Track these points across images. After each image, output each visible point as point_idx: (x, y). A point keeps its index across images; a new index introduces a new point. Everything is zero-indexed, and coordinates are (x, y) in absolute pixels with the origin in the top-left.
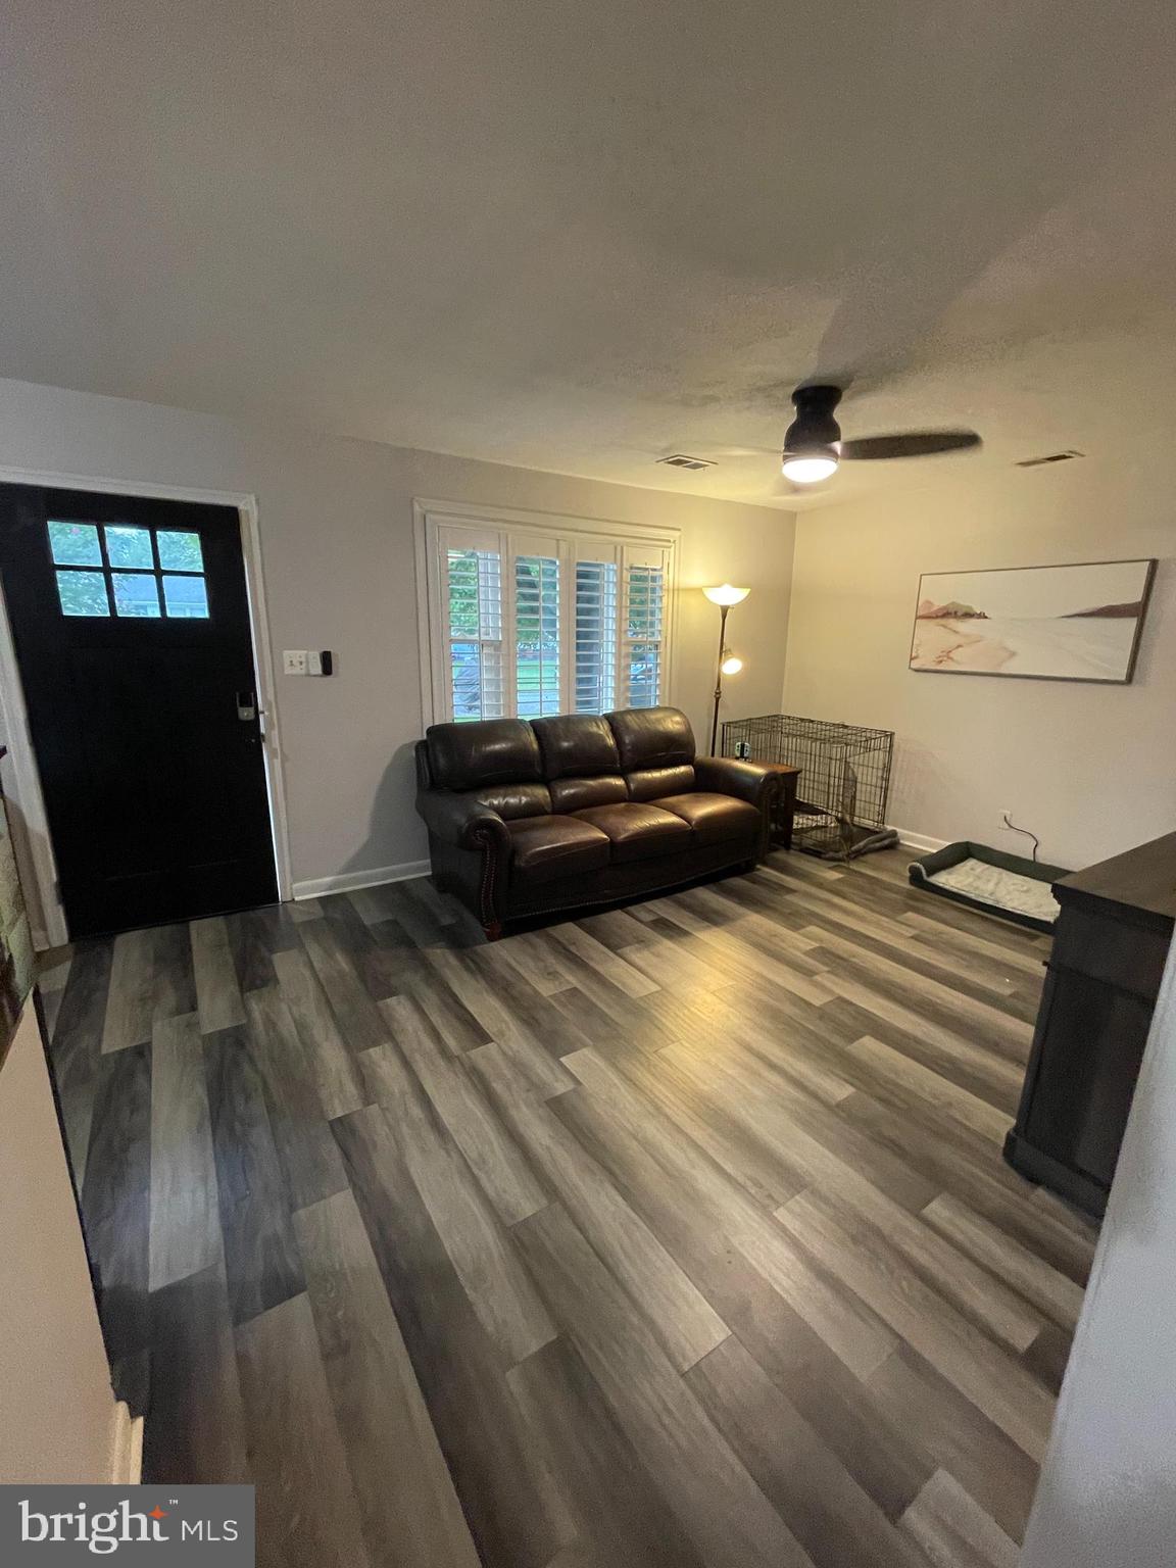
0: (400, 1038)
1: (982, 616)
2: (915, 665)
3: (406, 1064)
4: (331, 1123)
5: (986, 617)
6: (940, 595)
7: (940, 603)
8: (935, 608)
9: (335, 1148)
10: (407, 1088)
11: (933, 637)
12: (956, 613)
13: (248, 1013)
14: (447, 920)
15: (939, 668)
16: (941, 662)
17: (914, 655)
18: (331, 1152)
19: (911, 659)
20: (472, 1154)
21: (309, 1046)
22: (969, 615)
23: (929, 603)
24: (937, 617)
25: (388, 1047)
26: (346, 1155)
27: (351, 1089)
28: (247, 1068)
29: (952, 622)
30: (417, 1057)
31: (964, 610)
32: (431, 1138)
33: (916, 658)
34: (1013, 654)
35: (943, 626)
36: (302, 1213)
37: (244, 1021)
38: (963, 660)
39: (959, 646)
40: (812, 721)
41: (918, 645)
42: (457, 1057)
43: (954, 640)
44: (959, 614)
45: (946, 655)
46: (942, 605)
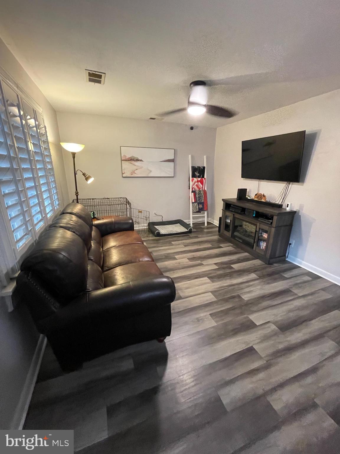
1: (141, 161)
2: (124, 175)
5: (142, 161)
6: (128, 153)
7: (128, 156)
8: (127, 158)
11: (128, 167)
12: (134, 159)
15: (132, 176)
16: (132, 174)
17: (123, 172)
19: (123, 174)
22: (138, 160)
23: (125, 156)
24: (129, 160)
25: (269, 398)
29: (133, 162)
33: (124, 173)
34: (151, 171)
35: (130, 163)
38: (138, 173)
39: (137, 169)
41: (123, 169)
43: (135, 168)
44: (135, 160)
45: (133, 172)
46: (129, 157)
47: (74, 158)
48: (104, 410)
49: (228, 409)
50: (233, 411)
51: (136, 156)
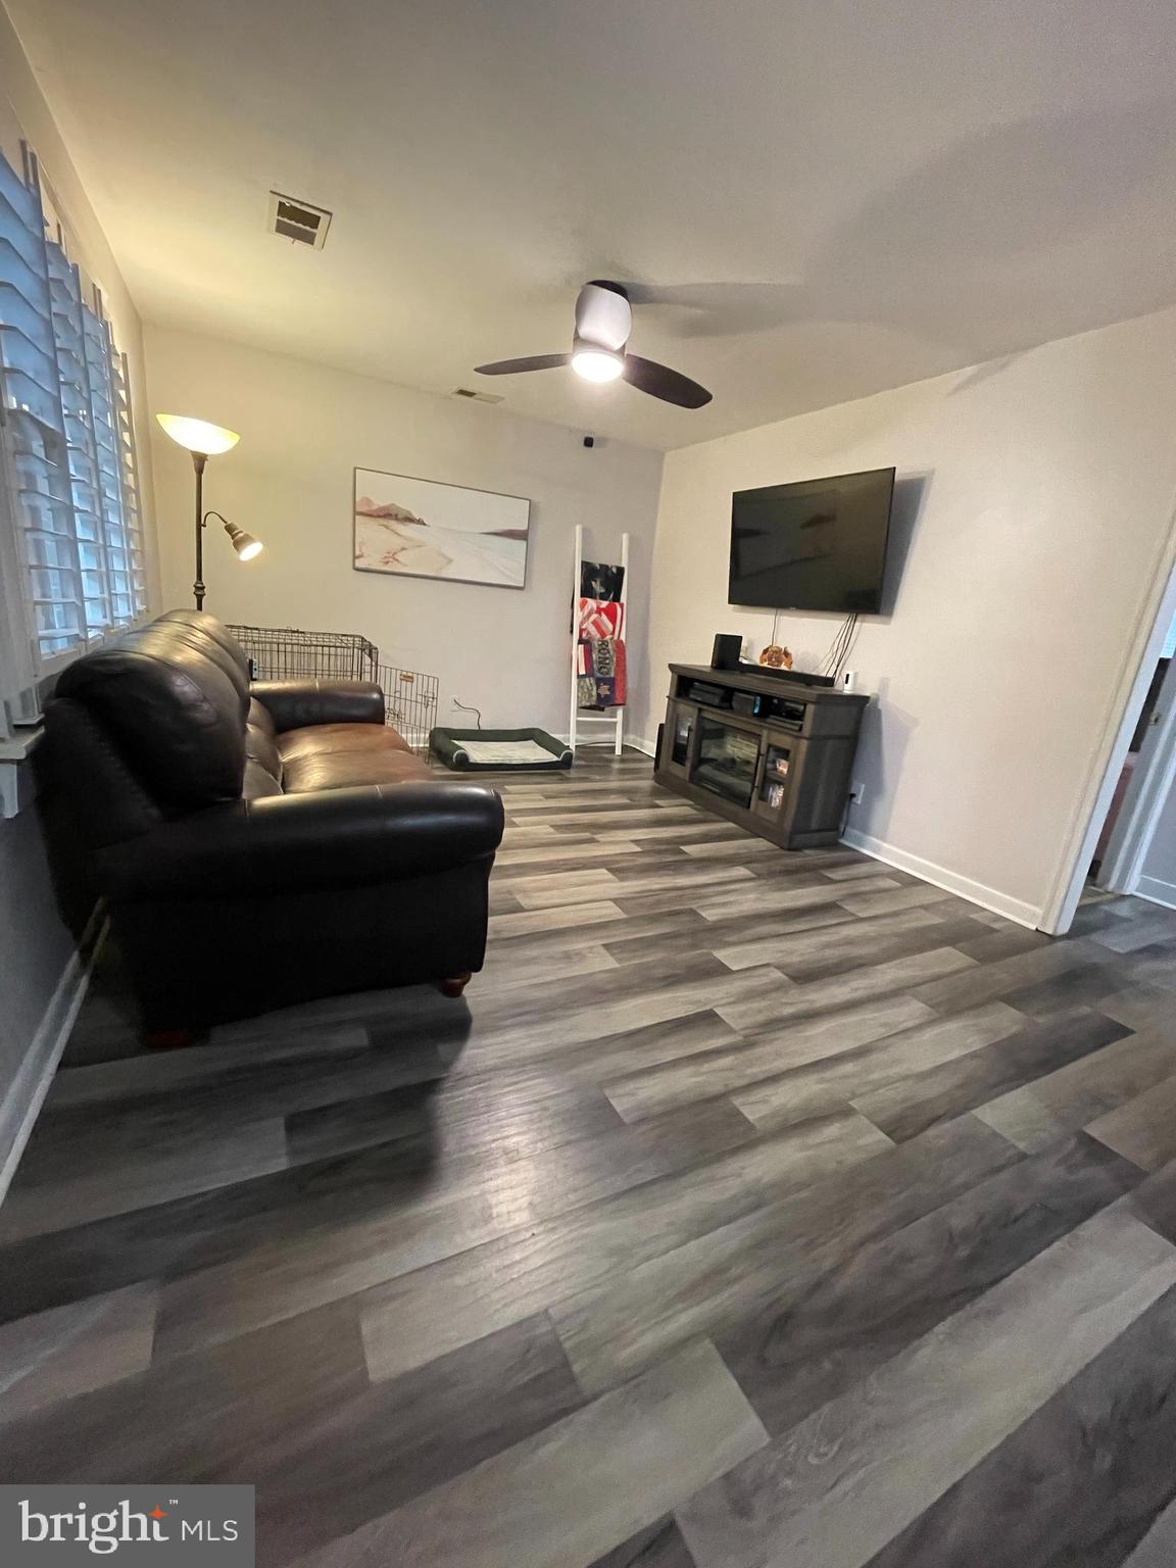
1: (420, 522)
2: (359, 564)
5: (424, 524)
6: (379, 491)
7: (379, 502)
8: (375, 507)
11: (375, 539)
12: (396, 515)
15: (387, 569)
16: (387, 563)
17: (358, 553)
19: (355, 557)
22: (409, 519)
23: (368, 501)
24: (379, 516)
29: (393, 524)
31: (406, 514)
33: (360, 557)
34: (450, 561)
35: (384, 526)
38: (408, 563)
39: (403, 549)
41: (361, 543)
43: (398, 542)
44: (399, 516)
45: (391, 557)
46: (382, 505)
47: (200, 471)
49: (627, 1120)
50: (639, 1121)
51: (405, 505)
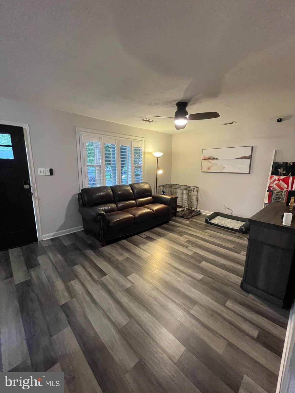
0: (80, 277)
1: (217, 159)
2: (202, 171)
3: (83, 284)
4: (61, 306)
6: (207, 154)
7: (207, 156)
8: (206, 157)
9: (63, 314)
10: (84, 292)
11: (206, 164)
12: (211, 158)
13: (31, 276)
14: (89, 242)
15: (208, 171)
16: (208, 170)
17: (202, 168)
18: (62, 316)
19: (201, 169)
20: (106, 308)
21: (52, 284)
22: (214, 159)
23: (205, 156)
24: (207, 159)
25: (76, 280)
26: (67, 316)
27: (66, 294)
28: (32, 293)
29: (210, 160)
30: (86, 282)
31: (213, 158)
32: (93, 306)
33: (202, 169)
34: (224, 168)
35: (208, 161)
36: (54, 337)
37: (29, 278)
38: (213, 170)
39: (212, 166)
40: (179, 185)
41: (203, 166)
42: (98, 280)
43: (211, 165)
44: (212, 158)
45: (210, 168)
46: (208, 157)
47: (157, 160)
48: (73, 243)
49: (73, 268)
50: (72, 269)
51: (213, 156)
